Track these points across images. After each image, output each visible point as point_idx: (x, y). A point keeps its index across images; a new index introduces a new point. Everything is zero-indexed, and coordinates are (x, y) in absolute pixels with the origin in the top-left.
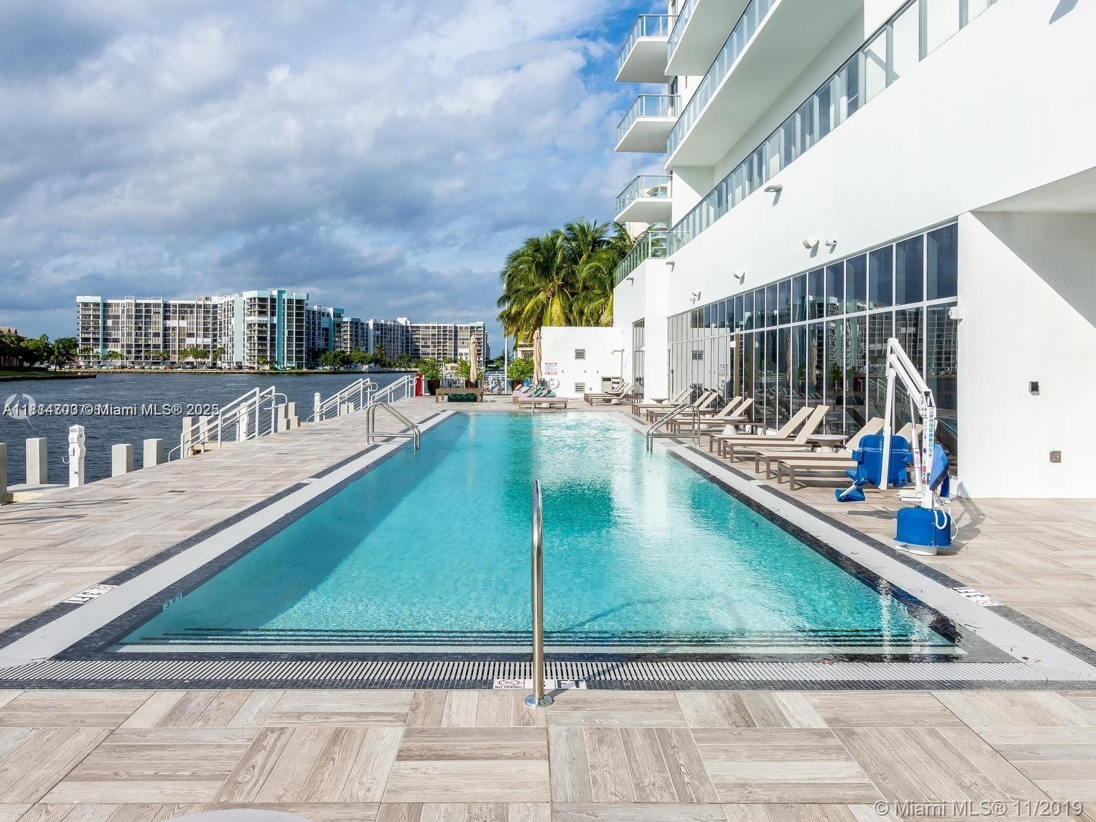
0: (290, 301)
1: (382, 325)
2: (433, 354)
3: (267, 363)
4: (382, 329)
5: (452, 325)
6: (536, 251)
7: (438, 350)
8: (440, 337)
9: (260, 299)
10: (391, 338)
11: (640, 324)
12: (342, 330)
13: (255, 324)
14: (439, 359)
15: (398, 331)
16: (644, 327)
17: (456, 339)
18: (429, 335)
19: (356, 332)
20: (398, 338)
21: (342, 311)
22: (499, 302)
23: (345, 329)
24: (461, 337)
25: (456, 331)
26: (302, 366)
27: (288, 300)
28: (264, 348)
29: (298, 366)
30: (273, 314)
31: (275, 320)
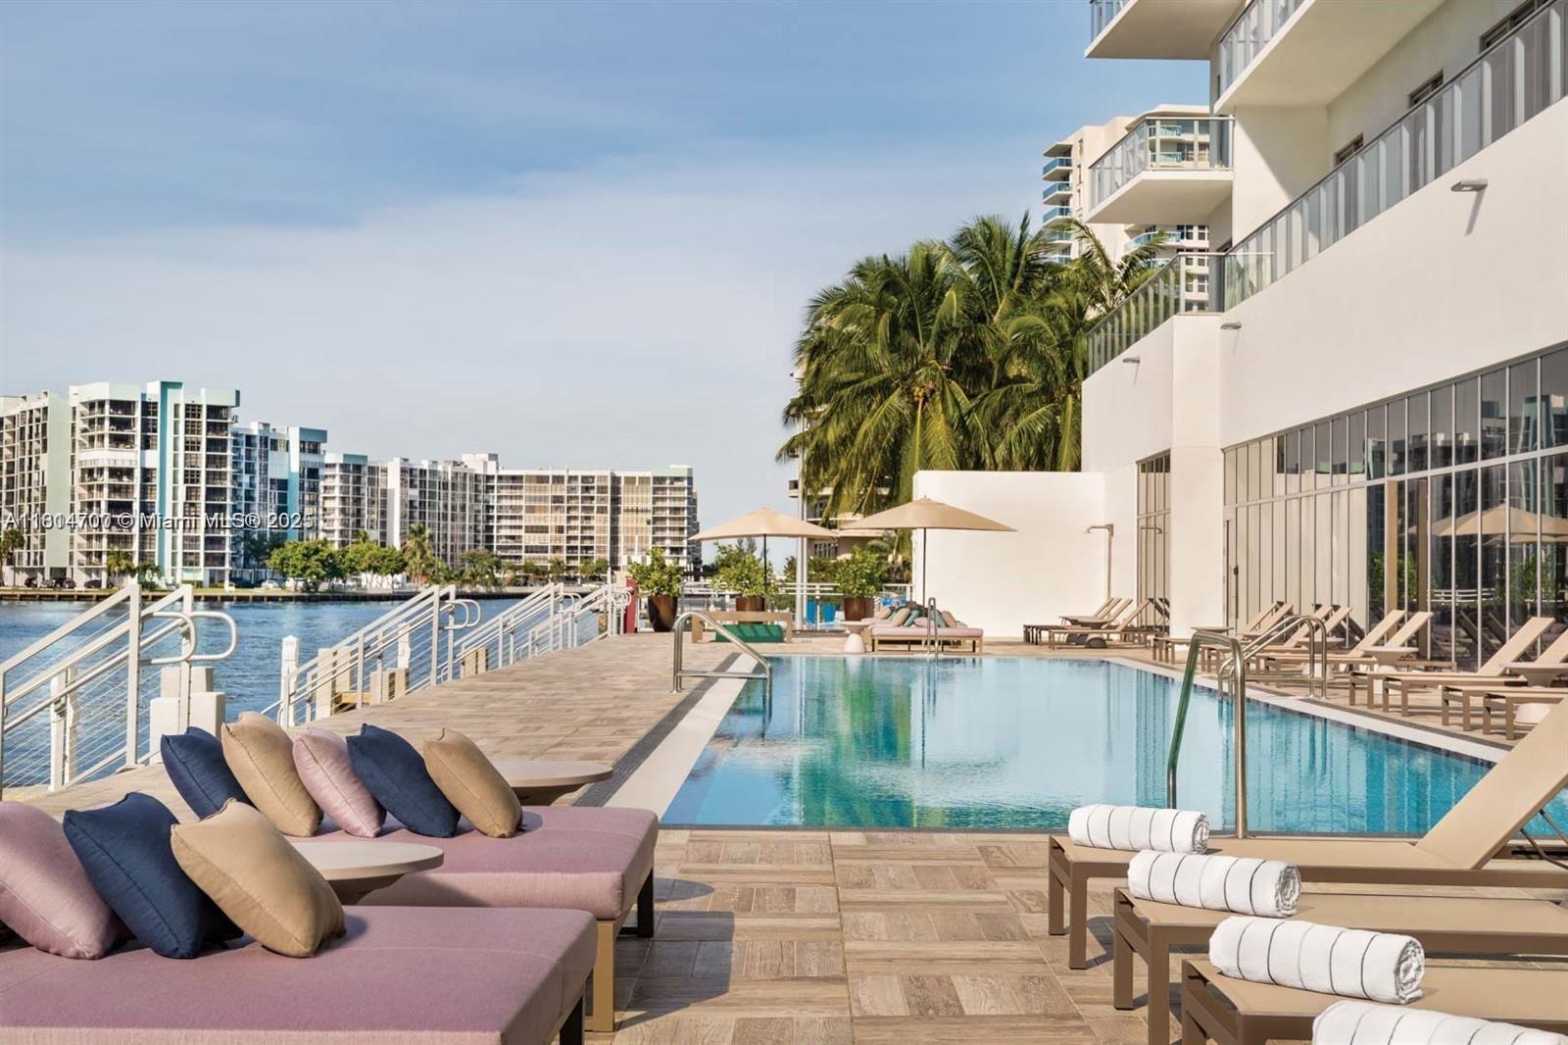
0: (192, 410)
1: (423, 472)
2: (557, 549)
3: (131, 571)
4: (423, 483)
5: (608, 473)
6: (886, 287)
7: (569, 538)
8: (573, 503)
9: (116, 405)
10: (446, 506)
11: (1159, 464)
12: (322, 484)
13: (101, 471)
14: (572, 563)
15: (464, 489)
16: (1168, 470)
17: (616, 511)
18: (545, 499)
19: (357, 490)
20: (463, 508)
21: (323, 434)
22: (787, 412)
23: (328, 482)
24: (630, 506)
25: (616, 490)
26: (222, 581)
27: (187, 406)
28: (125, 532)
29: (212, 580)
30: (146, 444)
31: (152, 459)
